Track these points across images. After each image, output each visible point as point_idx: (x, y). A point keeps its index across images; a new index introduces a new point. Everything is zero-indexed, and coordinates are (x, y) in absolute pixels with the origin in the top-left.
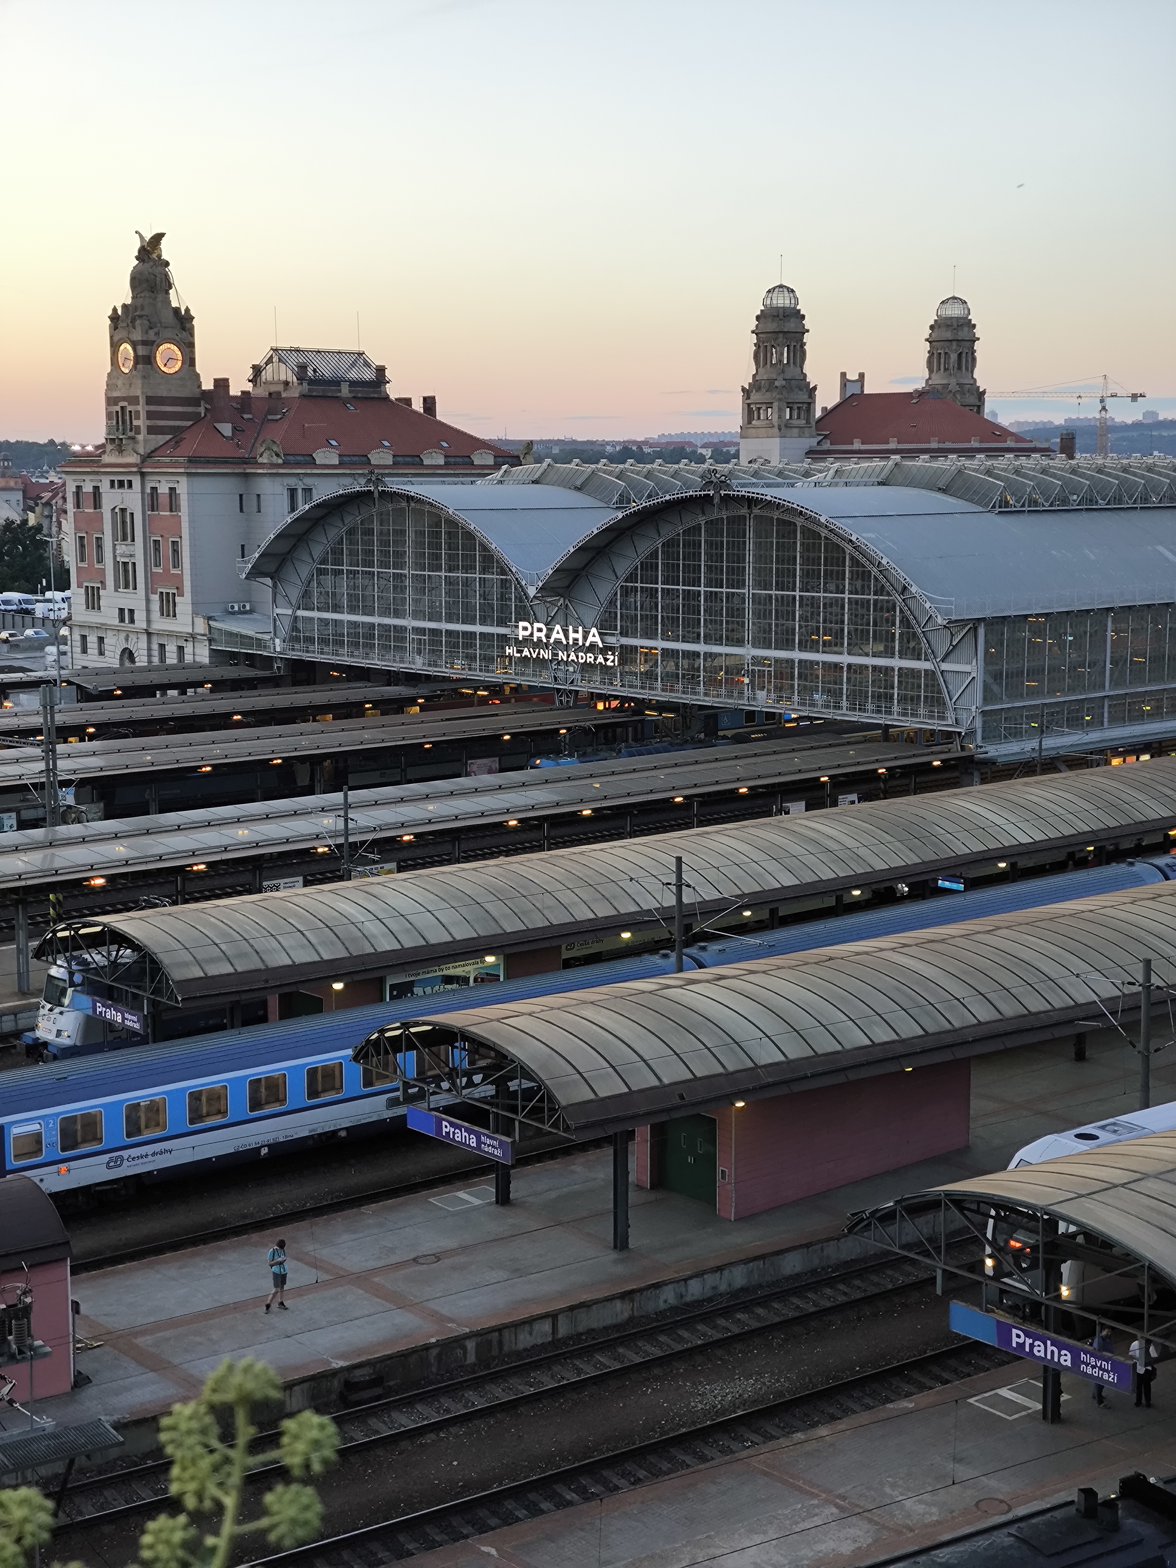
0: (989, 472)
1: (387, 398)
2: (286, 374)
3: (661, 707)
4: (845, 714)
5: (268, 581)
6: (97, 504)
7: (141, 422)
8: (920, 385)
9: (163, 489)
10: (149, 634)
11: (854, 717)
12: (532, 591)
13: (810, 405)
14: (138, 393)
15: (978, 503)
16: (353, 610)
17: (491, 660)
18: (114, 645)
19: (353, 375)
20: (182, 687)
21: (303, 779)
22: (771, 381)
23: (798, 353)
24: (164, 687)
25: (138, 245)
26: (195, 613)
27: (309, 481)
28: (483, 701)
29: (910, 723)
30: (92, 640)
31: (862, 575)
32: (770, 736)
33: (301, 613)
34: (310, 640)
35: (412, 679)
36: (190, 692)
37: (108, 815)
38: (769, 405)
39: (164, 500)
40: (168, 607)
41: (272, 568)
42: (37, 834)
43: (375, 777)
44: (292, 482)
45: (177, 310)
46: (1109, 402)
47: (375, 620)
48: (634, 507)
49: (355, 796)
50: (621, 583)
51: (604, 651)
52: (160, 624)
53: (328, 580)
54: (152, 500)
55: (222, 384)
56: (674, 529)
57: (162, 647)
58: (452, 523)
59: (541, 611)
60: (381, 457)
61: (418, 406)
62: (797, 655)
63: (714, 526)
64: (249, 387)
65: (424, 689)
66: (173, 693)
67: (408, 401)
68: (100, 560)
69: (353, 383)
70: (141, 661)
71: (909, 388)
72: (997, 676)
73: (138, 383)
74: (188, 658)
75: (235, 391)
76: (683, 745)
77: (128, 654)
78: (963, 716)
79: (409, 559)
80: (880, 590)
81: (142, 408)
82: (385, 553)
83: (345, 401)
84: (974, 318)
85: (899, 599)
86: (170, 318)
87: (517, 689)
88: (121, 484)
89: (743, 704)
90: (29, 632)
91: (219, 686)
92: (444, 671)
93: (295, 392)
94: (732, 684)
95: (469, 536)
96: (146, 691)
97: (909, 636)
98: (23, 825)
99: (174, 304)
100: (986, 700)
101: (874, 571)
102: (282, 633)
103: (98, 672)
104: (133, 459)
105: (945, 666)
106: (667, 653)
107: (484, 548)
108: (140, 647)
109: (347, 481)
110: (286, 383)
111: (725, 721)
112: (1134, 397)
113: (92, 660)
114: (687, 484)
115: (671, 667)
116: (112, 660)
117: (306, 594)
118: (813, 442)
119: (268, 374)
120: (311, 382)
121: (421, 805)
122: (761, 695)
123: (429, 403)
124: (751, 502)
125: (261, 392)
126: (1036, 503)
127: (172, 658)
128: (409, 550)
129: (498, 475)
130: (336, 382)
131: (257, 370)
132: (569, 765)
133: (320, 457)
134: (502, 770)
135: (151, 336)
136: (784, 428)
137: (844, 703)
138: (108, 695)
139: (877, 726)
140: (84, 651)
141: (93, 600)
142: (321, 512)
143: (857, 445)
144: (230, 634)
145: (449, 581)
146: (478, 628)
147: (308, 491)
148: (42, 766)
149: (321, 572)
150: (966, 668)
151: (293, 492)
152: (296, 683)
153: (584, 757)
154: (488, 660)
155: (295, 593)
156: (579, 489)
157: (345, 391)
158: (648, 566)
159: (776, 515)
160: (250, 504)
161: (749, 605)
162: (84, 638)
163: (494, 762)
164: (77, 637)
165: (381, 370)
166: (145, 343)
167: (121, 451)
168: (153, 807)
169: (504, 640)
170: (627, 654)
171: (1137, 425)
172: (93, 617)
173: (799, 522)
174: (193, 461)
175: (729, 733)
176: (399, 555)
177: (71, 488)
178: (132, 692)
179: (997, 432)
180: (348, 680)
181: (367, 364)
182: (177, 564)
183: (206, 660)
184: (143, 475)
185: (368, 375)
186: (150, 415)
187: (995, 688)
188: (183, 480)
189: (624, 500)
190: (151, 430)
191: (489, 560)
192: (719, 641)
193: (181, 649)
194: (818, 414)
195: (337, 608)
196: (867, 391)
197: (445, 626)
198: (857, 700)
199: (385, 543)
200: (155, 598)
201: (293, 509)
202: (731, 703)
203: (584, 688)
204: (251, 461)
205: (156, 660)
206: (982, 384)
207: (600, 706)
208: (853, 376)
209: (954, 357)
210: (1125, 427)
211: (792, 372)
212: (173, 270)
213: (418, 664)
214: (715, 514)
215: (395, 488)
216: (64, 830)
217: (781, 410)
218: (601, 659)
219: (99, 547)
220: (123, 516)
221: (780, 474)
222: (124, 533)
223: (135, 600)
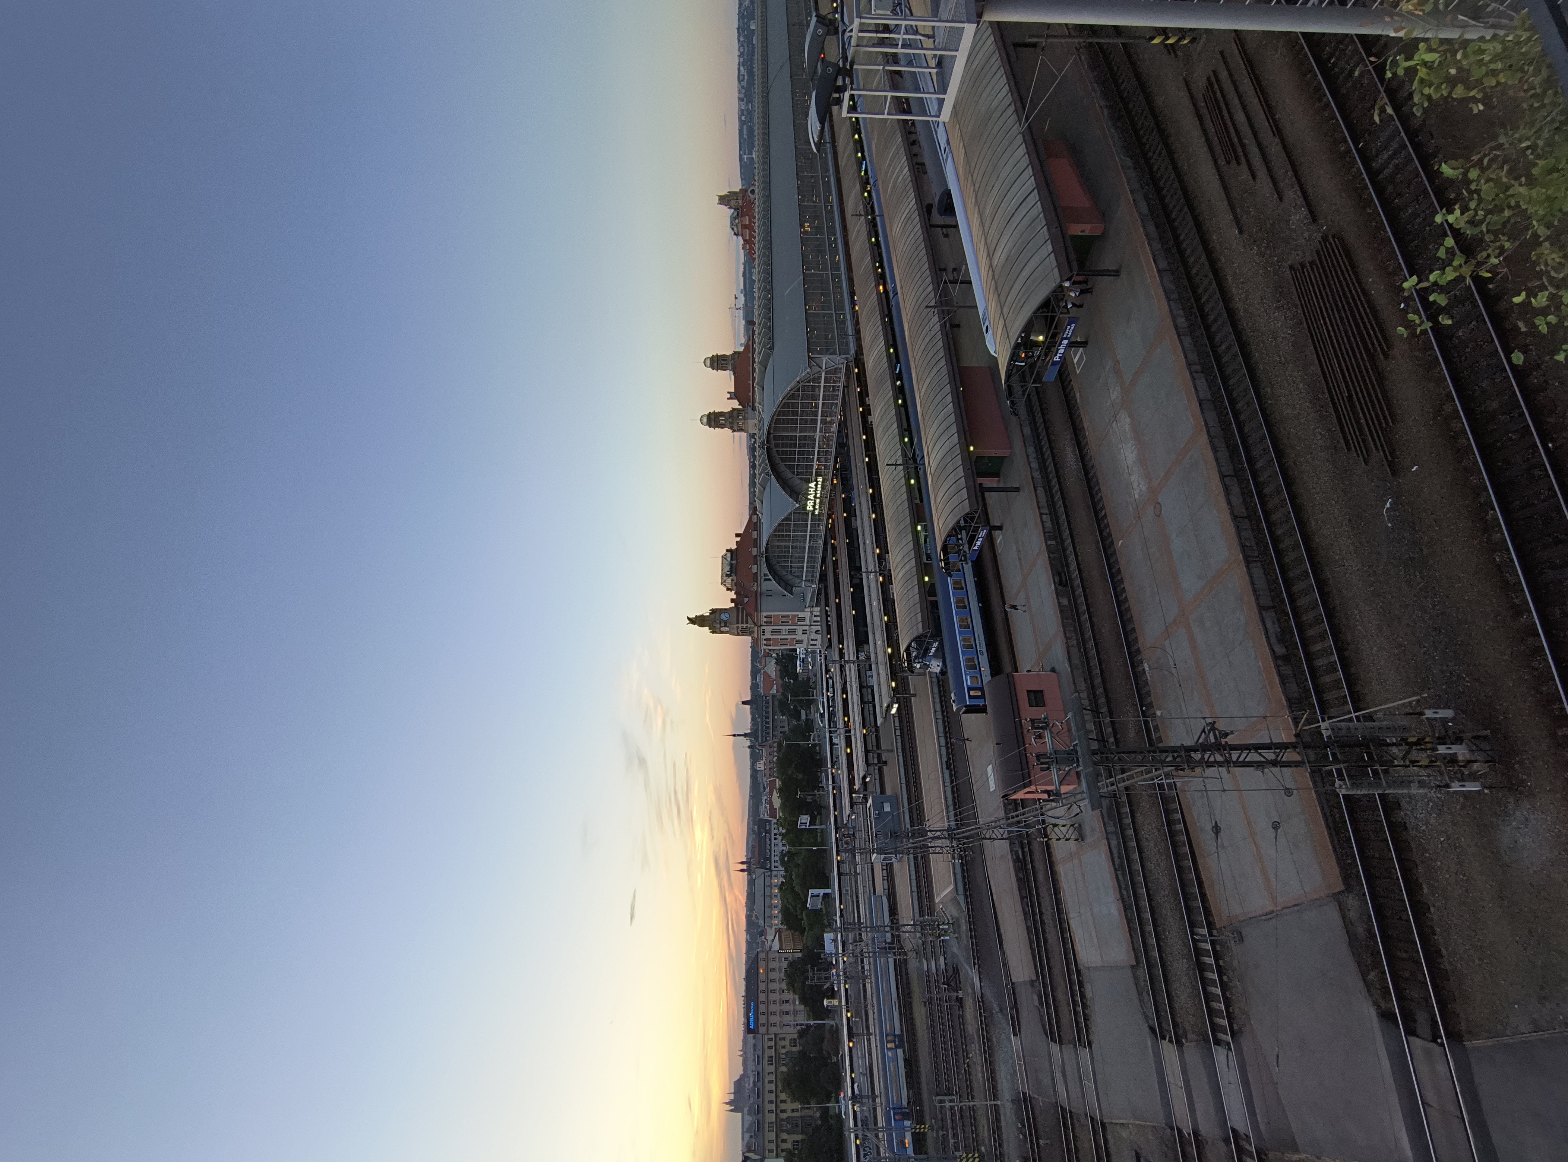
0: (760, 353)
1: (736, 549)
2: (729, 580)
3: (836, 462)
4: (839, 402)
5: (794, 589)
6: (770, 640)
7: (745, 625)
8: (732, 373)
9: (765, 620)
10: (811, 625)
11: (840, 398)
12: (797, 505)
13: (738, 410)
14: (735, 626)
15: (770, 357)
16: (803, 562)
17: (819, 519)
18: (814, 636)
19: (729, 559)
20: (827, 616)
21: (857, 581)
22: (730, 423)
23: (721, 414)
24: (827, 621)
25: (690, 625)
26: (804, 611)
27: (762, 575)
28: (833, 521)
29: (843, 379)
30: (812, 642)
31: (793, 397)
32: (846, 427)
33: (804, 579)
34: (813, 576)
35: (825, 543)
36: (829, 613)
37: (868, 643)
38: (738, 423)
39: (768, 620)
40: (803, 619)
41: (790, 587)
42: (873, 666)
43: (857, 558)
44: (762, 580)
45: (710, 613)
46: (737, 307)
47: (806, 555)
48: (771, 472)
49: (864, 569)
50: (795, 476)
51: (817, 482)
52: (807, 622)
53: (793, 570)
54: (768, 623)
55: (732, 601)
56: (777, 459)
57: (814, 622)
58: (775, 531)
59: (803, 502)
60: (754, 551)
61: (738, 539)
62: (819, 418)
63: (776, 446)
64: (733, 592)
65: (829, 539)
66: (829, 619)
67: (737, 542)
68: (787, 639)
69: (732, 559)
70: (819, 628)
71: (733, 377)
72: (827, 350)
73: (732, 626)
74: (818, 614)
75: (734, 597)
76: (849, 456)
77: (817, 632)
78: (841, 362)
79: (787, 544)
80: (798, 390)
81: (740, 625)
82: (785, 552)
83: (737, 562)
84: (710, 356)
85: (801, 384)
86: (713, 616)
87: (829, 509)
88: (764, 632)
89: (835, 436)
90: (810, 660)
91: (827, 605)
92: (823, 533)
93: (735, 578)
94: (828, 439)
95: (779, 525)
96: (828, 627)
97: (814, 380)
98: (870, 669)
99: (708, 614)
100: (835, 354)
101: (792, 392)
102: (810, 584)
103: (822, 641)
104: (756, 628)
105: (824, 368)
106: (818, 460)
107: (783, 520)
108: (815, 628)
109: (762, 562)
110: (732, 580)
111: (841, 441)
112: (736, 298)
113: (818, 643)
114: (763, 453)
115: (823, 460)
116: (819, 637)
117: (798, 577)
118: (749, 408)
119: (729, 586)
120: (731, 572)
121: (867, 545)
122: (832, 430)
123: (737, 535)
124: (769, 433)
125: (735, 588)
126: (770, 337)
127: (818, 619)
128: (783, 544)
129: (760, 515)
130: (731, 565)
131: (728, 589)
132: (855, 494)
133: (755, 571)
134: (856, 516)
135: (718, 621)
136: (745, 418)
137: (836, 402)
138: (830, 639)
139: (844, 390)
140: (816, 645)
141: (800, 642)
142: (772, 572)
143: (751, 394)
144: (811, 601)
145: (794, 531)
146: (809, 523)
147: (765, 575)
148: (852, 665)
149: (791, 572)
150: (824, 361)
151: (766, 580)
152: (826, 580)
153: (852, 489)
154: (819, 520)
155: (798, 581)
156: (764, 489)
157: (734, 562)
158: (790, 467)
159: (773, 425)
160: (769, 593)
161: (803, 434)
162: (811, 645)
163: (853, 519)
164: (811, 647)
165: (727, 551)
166: (720, 624)
167: (753, 632)
168: (865, 629)
169: (813, 514)
170: (818, 475)
171: (745, 296)
172: (805, 642)
173: (775, 417)
174: (756, 610)
175: (845, 440)
176: (786, 547)
177: (765, 647)
178: (829, 632)
179: (747, 347)
180: (825, 564)
181: (726, 555)
182: (788, 616)
183: (819, 608)
184: (761, 626)
185: (729, 554)
186: (742, 623)
187: (832, 350)
188: (762, 613)
189: (767, 474)
190: (747, 622)
191: (787, 519)
192: (815, 444)
193: (815, 616)
194: (741, 407)
195: (803, 567)
196: (733, 391)
197: (808, 533)
198: (835, 397)
199: (782, 552)
200: (799, 623)
201: (770, 580)
202: (835, 439)
203: (828, 488)
204: (756, 592)
205: (819, 624)
206: (731, 352)
207: (835, 482)
208: (728, 396)
209: (723, 362)
210: (746, 300)
211: (727, 416)
212: (698, 614)
213: (821, 542)
214: (773, 446)
215: (764, 549)
216: (873, 659)
217: (740, 419)
218: (820, 483)
219: (783, 639)
220: (773, 632)
221: (760, 422)
222: (779, 632)
223: (800, 629)
